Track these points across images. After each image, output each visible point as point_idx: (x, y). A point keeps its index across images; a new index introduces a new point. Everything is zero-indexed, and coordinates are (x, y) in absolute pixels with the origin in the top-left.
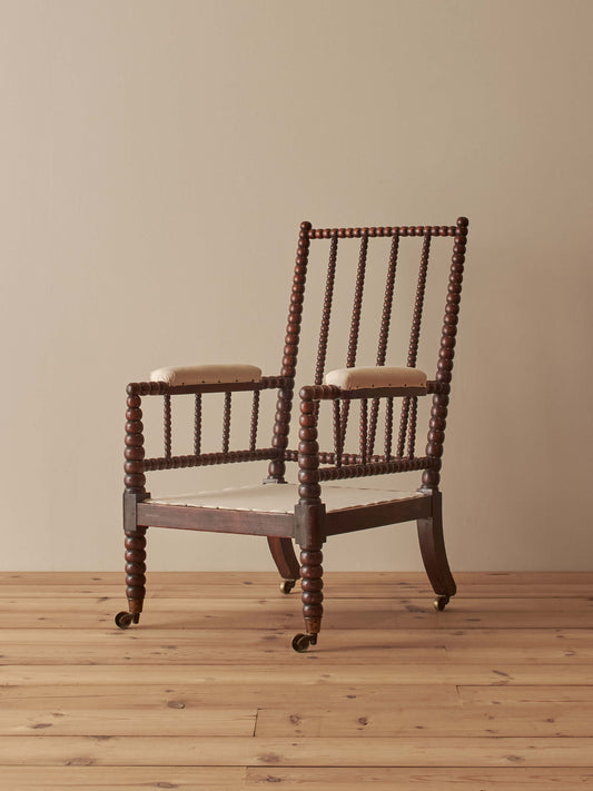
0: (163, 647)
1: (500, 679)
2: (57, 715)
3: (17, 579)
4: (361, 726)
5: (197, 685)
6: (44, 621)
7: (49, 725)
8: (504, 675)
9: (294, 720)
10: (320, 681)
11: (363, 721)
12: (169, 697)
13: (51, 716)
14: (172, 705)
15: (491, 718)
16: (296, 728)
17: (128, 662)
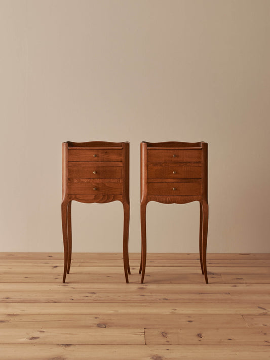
0: (89, 293)
1: (262, 311)
2: (41, 332)
3: (11, 256)
4: (199, 339)
5: (110, 315)
6: (27, 278)
7: (38, 338)
8: (264, 309)
9: (164, 335)
10: (172, 312)
11: (200, 335)
12: (97, 321)
13: (38, 333)
14: (99, 326)
15: (265, 334)
16: (166, 340)
17: (72, 301)
